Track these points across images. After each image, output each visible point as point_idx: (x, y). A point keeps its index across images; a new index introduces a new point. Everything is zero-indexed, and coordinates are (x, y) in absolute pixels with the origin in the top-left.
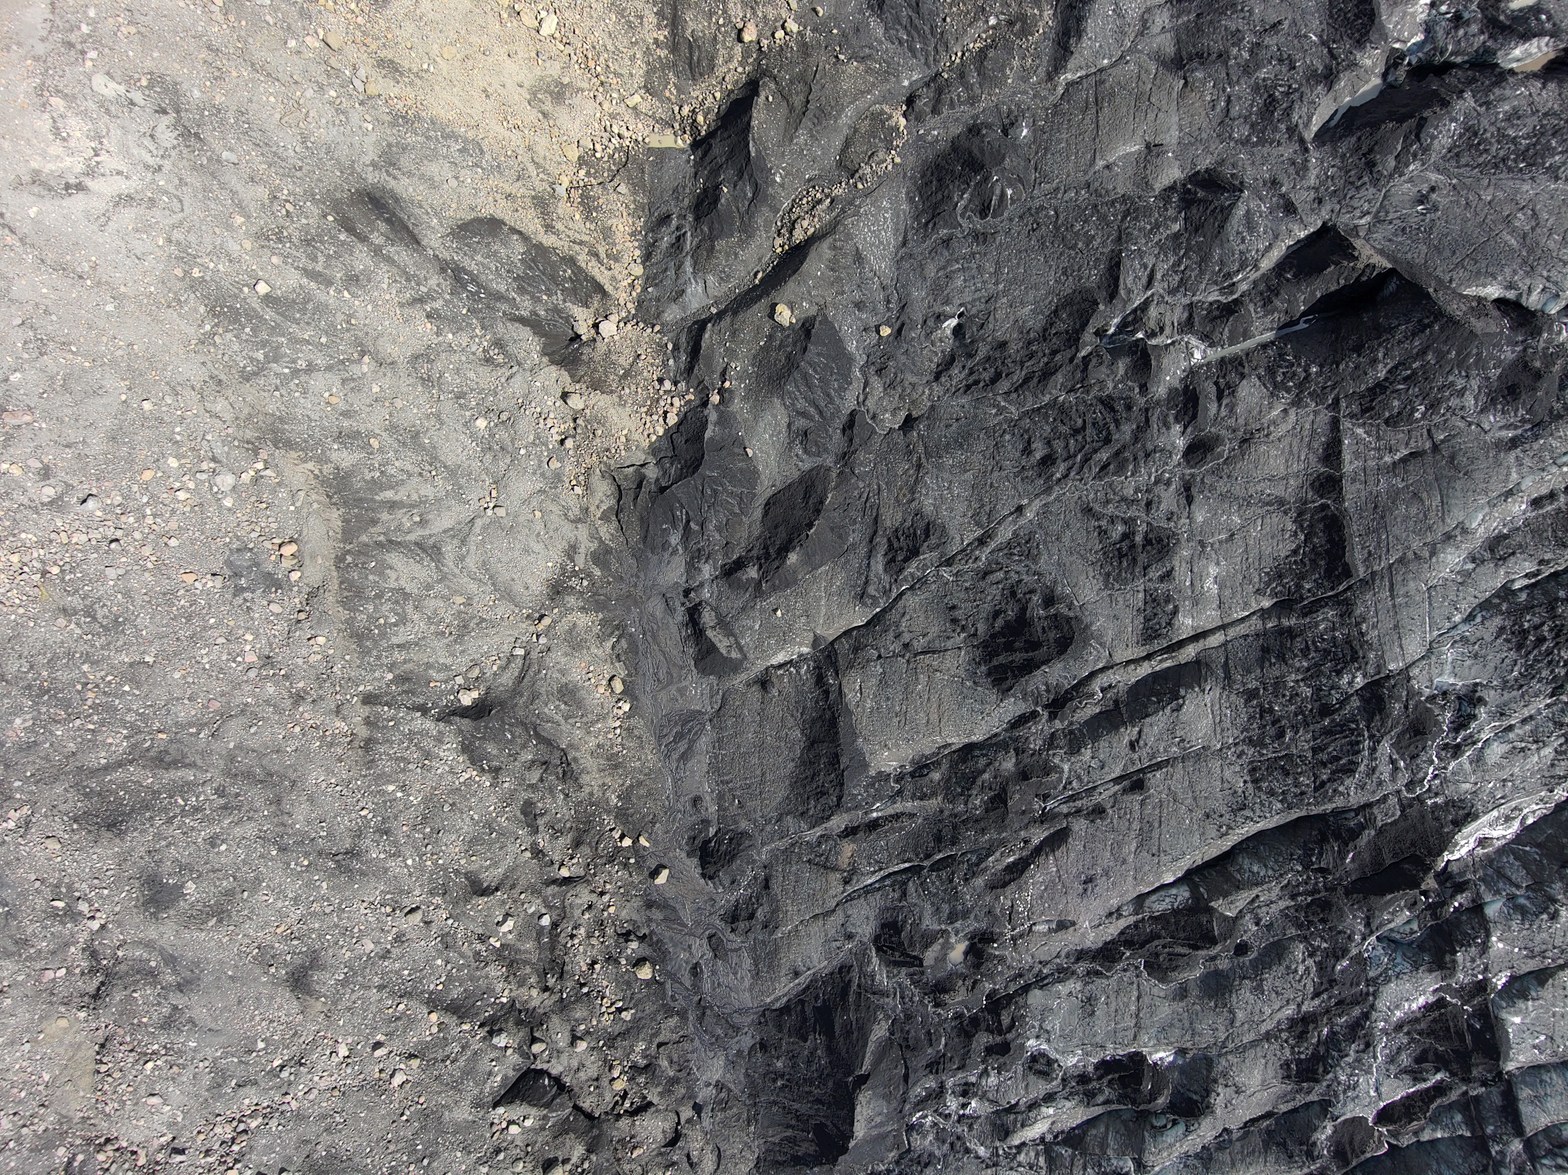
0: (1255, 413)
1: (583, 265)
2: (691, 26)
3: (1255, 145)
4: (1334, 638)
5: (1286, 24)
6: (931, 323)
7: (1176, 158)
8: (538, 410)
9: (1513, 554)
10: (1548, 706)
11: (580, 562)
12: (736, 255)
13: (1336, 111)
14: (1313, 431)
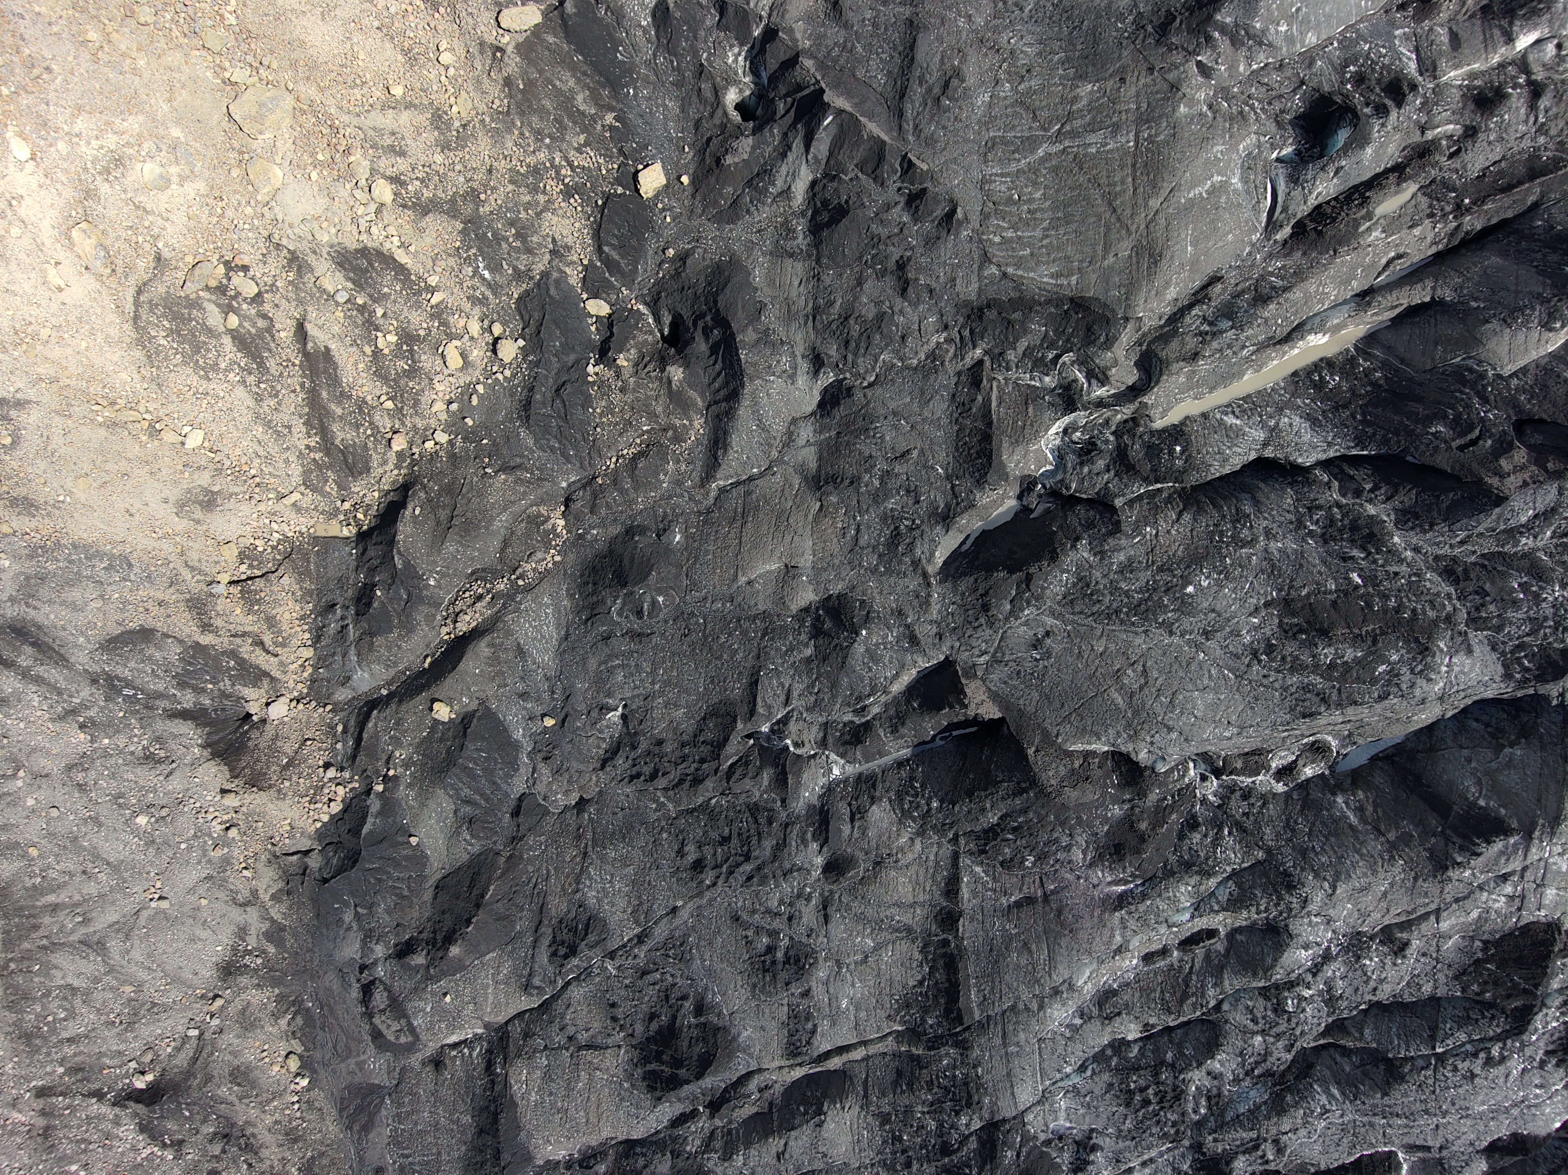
0: (885, 838)
1: (246, 656)
2: (340, 435)
3: (882, 574)
4: (955, 1076)
5: (915, 453)
6: (595, 713)
7: (810, 582)
8: (198, 805)
9: (1119, 1014)
10: (1169, 1150)
11: (252, 942)
12: (399, 647)
13: (968, 537)
14: (937, 863)
